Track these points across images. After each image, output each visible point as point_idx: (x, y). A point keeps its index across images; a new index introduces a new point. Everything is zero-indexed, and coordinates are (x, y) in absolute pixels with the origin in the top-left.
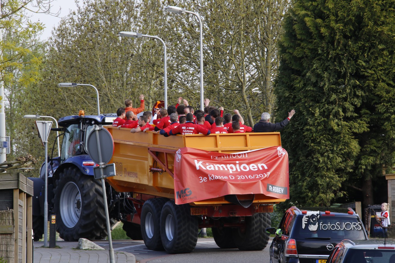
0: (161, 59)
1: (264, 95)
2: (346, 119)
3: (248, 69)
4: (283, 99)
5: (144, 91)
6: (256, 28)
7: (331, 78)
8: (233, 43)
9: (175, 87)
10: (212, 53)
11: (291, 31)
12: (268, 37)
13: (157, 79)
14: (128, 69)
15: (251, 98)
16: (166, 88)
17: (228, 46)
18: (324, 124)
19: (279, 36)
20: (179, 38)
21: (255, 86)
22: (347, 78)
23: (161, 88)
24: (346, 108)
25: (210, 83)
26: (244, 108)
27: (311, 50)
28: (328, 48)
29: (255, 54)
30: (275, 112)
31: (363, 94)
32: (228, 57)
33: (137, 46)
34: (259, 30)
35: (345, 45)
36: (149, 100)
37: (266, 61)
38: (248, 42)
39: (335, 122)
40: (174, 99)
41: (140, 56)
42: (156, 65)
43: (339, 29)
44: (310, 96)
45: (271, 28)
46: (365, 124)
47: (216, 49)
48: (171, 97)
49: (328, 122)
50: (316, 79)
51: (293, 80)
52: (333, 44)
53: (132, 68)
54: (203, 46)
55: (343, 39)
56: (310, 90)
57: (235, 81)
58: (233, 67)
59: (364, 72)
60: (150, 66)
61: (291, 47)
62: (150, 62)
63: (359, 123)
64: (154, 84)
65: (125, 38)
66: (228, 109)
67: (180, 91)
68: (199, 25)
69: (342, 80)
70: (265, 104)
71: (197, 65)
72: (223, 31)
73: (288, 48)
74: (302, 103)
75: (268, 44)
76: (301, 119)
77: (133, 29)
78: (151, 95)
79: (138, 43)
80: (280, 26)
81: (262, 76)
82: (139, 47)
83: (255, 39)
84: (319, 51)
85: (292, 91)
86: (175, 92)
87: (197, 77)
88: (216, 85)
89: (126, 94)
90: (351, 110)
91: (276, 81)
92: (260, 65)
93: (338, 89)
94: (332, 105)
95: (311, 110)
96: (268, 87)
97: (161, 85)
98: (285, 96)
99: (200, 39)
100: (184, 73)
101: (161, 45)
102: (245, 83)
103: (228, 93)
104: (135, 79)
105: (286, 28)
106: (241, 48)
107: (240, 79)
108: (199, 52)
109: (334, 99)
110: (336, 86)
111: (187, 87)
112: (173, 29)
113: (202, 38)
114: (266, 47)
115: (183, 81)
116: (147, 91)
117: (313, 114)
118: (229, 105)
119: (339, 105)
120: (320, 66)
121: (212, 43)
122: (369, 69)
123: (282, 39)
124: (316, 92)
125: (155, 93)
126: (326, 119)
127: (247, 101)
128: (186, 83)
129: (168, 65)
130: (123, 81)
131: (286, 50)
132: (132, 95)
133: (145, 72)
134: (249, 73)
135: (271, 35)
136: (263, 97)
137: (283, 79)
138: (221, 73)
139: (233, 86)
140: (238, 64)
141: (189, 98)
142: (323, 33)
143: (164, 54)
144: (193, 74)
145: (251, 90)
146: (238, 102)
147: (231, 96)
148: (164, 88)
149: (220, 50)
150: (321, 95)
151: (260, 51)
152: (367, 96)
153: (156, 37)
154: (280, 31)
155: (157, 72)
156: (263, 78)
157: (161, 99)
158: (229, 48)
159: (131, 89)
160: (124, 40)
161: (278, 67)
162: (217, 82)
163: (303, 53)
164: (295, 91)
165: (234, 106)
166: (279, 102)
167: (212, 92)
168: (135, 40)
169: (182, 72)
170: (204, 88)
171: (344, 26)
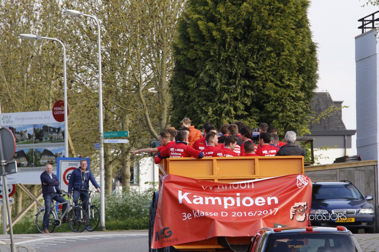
0: (61, 60)
1: (160, 95)
2: (237, 117)
3: (145, 70)
4: (178, 98)
5: (44, 91)
6: (151, 31)
7: (223, 78)
8: (130, 45)
9: (75, 88)
10: (110, 55)
11: (185, 34)
12: (163, 39)
13: (56, 80)
14: (29, 70)
15: (147, 97)
16: (66, 88)
17: (125, 48)
18: (216, 122)
19: (174, 39)
20: (78, 40)
21: (151, 86)
22: (238, 78)
23: (61, 88)
24: (237, 107)
25: (108, 83)
26: (141, 107)
27: (204, 52)
28: (219, 50)
29: (150, 56)
30: (171, 111)
31: (253, 94)
32: (125, 59)
33: (37, 48)
34: (154, 33)
35: (236, 48)
36: (49, 100)
37: (162, 63)
38: (144, 45)
39: (227, 120)
40: (73, 99)
41: (40, 58)
42: (55, 66)
43: (230, 32)
44: (203, 96)
45: (166, 31)
46: (255, 122)
47: (113, 51)
48: (70, 97)
49: (220, 120)
50: (209, 79)
51: (188, 81)
52: (224, 46)
53: (32, 69)
54: (101, 48)
55: (233, 41)
56: (203, 90)
57: (132, 81)
58: (130, 68)
59: (253, 72)
60: (50, 67)
61: (185, 49)
62: (50, 63)
63: (249, 121)
64: (54, 84)
65: (25, 40)
66: (126, 108)
67: (79, 91)
68: (96, 28)
69: (233, 80)
70: (161, 103)
71: (95, 66)
72: (120, 33)
73: (182, 50)
74: (196, 102)
75: (163, 46)
76: (195, 117)
77: (32, 31)
78: (51, 95)
79: (38, 45)
80: (175, 29)
81: (158, 76)
82: (39, 49)
83: (151, 42)
84: (211, 52)
85: (186, 91)
86: (75, 92)
87: (96, 77)
88: (114, 85)
89: (27, 94)
90: (242, 109)
91: (171, 82)
92: (155, 66)
93: (229, 89)
94: (224, 104)
95: (204, 108)
96: (164, 87)
97: (61, 86)
98: (179, 96)
99: (98, 41)
100: (83, 74)
101: (61, 47)
102: (142, 83)
103: (126, 93)
104: (35, 79)
105: (180, 31)
106: (137, 50)
107: (137, 79)
108: (97, 54)
109: (225, 98)
110: (228, 86)
111: (86, 87)
112: (72, 31)
113: (100, 40)
114: (161, 49)
115: (82, 81)
116: (47, 91)
117: (206, 113)
118: (127, 105)
119: (231, 104)
120: (212, 67)
121: (110, 45)
122: (258, 70)
123: (176, 41)
124: (209, 91)
125: (55, 93)
126: (218, 117)
127: (144, 101)
128: (85, 83)
129: (68, 66)
130: (23, 81)
131: (180, 52)
132: (32, 95)
133: (45, 73)
134: (145, 74)
135: (166, 37)
136: (159, 96)
137: (178, 80)
138: (119, 74)
139: (130, 86)
140: (134, 65)
141: (88, 98)
142: (214, 36)
143: (63, 55)
144: (91, 75)
145: (147, 90)
146: (135, 102)
147: (128, 96)
148: (64, 88)
149: (117, 52)
150: (213, 94)
151: (155, 53)
152: (257, 95)
153: (56, 39)
154: (174, 34)
155: (56, 73)
156: (159, 78)
157: (61, 99)
158: (126, 50)
159: (31, 90)
160: (24, 42)
161: (172, 68)
162: (115, 82)
163: (196, 55)
164: (189, 91)
165: (131, 105)
166: (174, 101)
167: (110, 92)
168: (35, 42)
169: (81, 72)
170: (102, 87)
171: (235, 30)
